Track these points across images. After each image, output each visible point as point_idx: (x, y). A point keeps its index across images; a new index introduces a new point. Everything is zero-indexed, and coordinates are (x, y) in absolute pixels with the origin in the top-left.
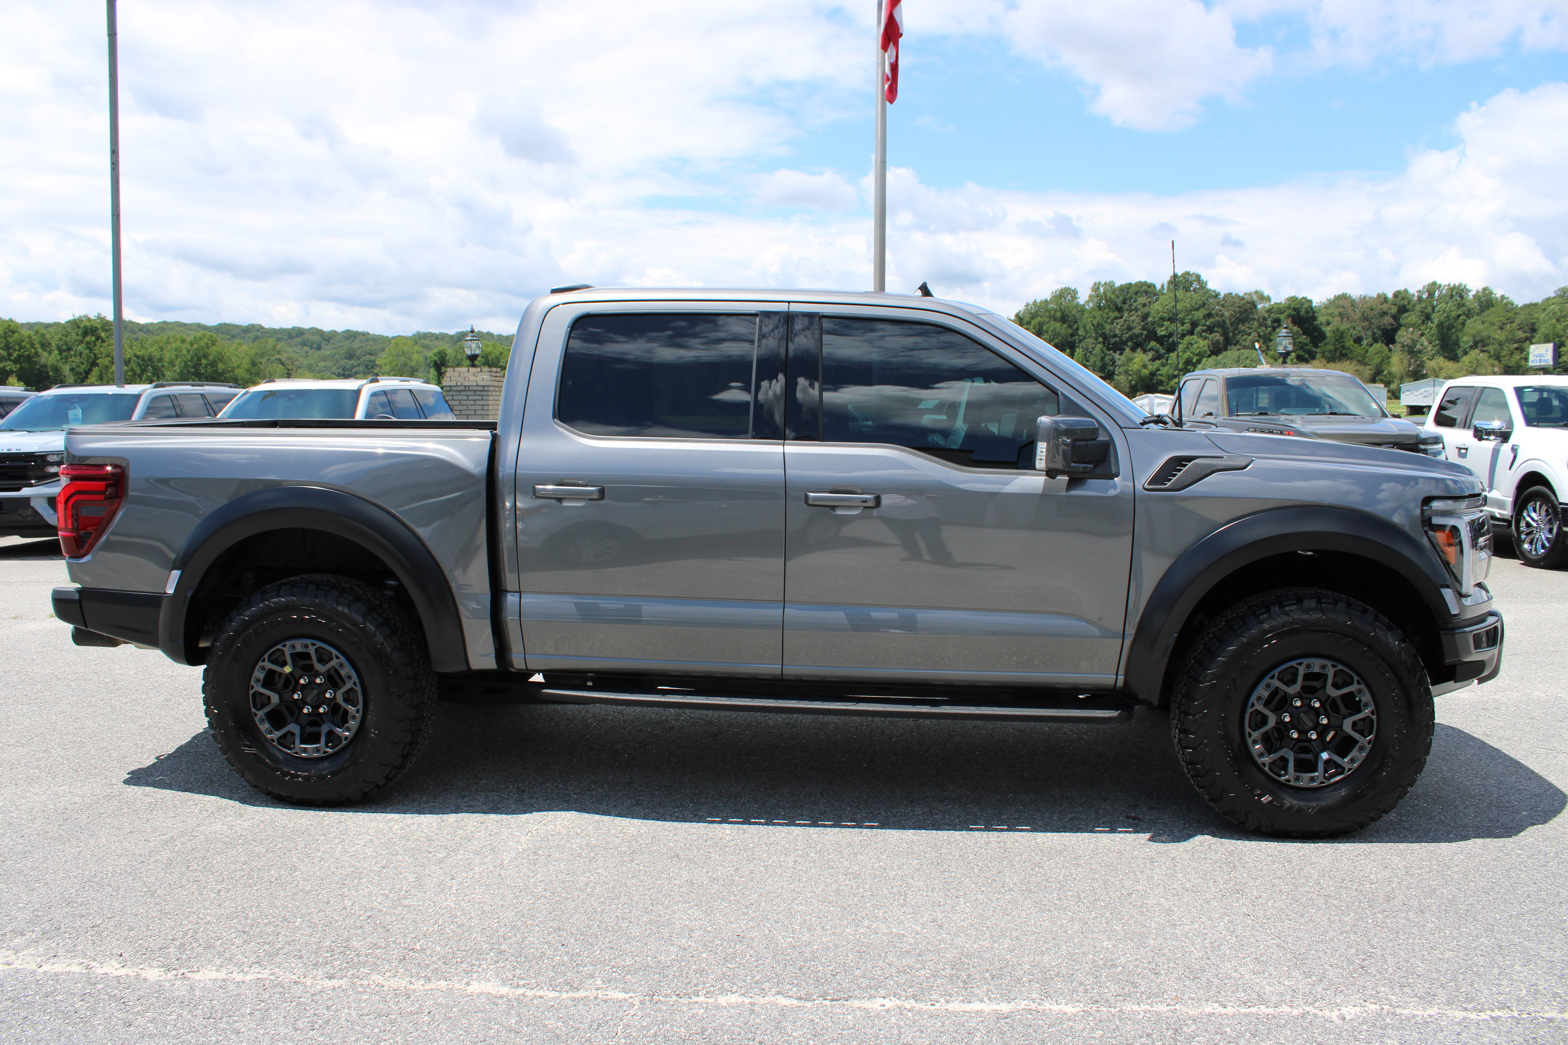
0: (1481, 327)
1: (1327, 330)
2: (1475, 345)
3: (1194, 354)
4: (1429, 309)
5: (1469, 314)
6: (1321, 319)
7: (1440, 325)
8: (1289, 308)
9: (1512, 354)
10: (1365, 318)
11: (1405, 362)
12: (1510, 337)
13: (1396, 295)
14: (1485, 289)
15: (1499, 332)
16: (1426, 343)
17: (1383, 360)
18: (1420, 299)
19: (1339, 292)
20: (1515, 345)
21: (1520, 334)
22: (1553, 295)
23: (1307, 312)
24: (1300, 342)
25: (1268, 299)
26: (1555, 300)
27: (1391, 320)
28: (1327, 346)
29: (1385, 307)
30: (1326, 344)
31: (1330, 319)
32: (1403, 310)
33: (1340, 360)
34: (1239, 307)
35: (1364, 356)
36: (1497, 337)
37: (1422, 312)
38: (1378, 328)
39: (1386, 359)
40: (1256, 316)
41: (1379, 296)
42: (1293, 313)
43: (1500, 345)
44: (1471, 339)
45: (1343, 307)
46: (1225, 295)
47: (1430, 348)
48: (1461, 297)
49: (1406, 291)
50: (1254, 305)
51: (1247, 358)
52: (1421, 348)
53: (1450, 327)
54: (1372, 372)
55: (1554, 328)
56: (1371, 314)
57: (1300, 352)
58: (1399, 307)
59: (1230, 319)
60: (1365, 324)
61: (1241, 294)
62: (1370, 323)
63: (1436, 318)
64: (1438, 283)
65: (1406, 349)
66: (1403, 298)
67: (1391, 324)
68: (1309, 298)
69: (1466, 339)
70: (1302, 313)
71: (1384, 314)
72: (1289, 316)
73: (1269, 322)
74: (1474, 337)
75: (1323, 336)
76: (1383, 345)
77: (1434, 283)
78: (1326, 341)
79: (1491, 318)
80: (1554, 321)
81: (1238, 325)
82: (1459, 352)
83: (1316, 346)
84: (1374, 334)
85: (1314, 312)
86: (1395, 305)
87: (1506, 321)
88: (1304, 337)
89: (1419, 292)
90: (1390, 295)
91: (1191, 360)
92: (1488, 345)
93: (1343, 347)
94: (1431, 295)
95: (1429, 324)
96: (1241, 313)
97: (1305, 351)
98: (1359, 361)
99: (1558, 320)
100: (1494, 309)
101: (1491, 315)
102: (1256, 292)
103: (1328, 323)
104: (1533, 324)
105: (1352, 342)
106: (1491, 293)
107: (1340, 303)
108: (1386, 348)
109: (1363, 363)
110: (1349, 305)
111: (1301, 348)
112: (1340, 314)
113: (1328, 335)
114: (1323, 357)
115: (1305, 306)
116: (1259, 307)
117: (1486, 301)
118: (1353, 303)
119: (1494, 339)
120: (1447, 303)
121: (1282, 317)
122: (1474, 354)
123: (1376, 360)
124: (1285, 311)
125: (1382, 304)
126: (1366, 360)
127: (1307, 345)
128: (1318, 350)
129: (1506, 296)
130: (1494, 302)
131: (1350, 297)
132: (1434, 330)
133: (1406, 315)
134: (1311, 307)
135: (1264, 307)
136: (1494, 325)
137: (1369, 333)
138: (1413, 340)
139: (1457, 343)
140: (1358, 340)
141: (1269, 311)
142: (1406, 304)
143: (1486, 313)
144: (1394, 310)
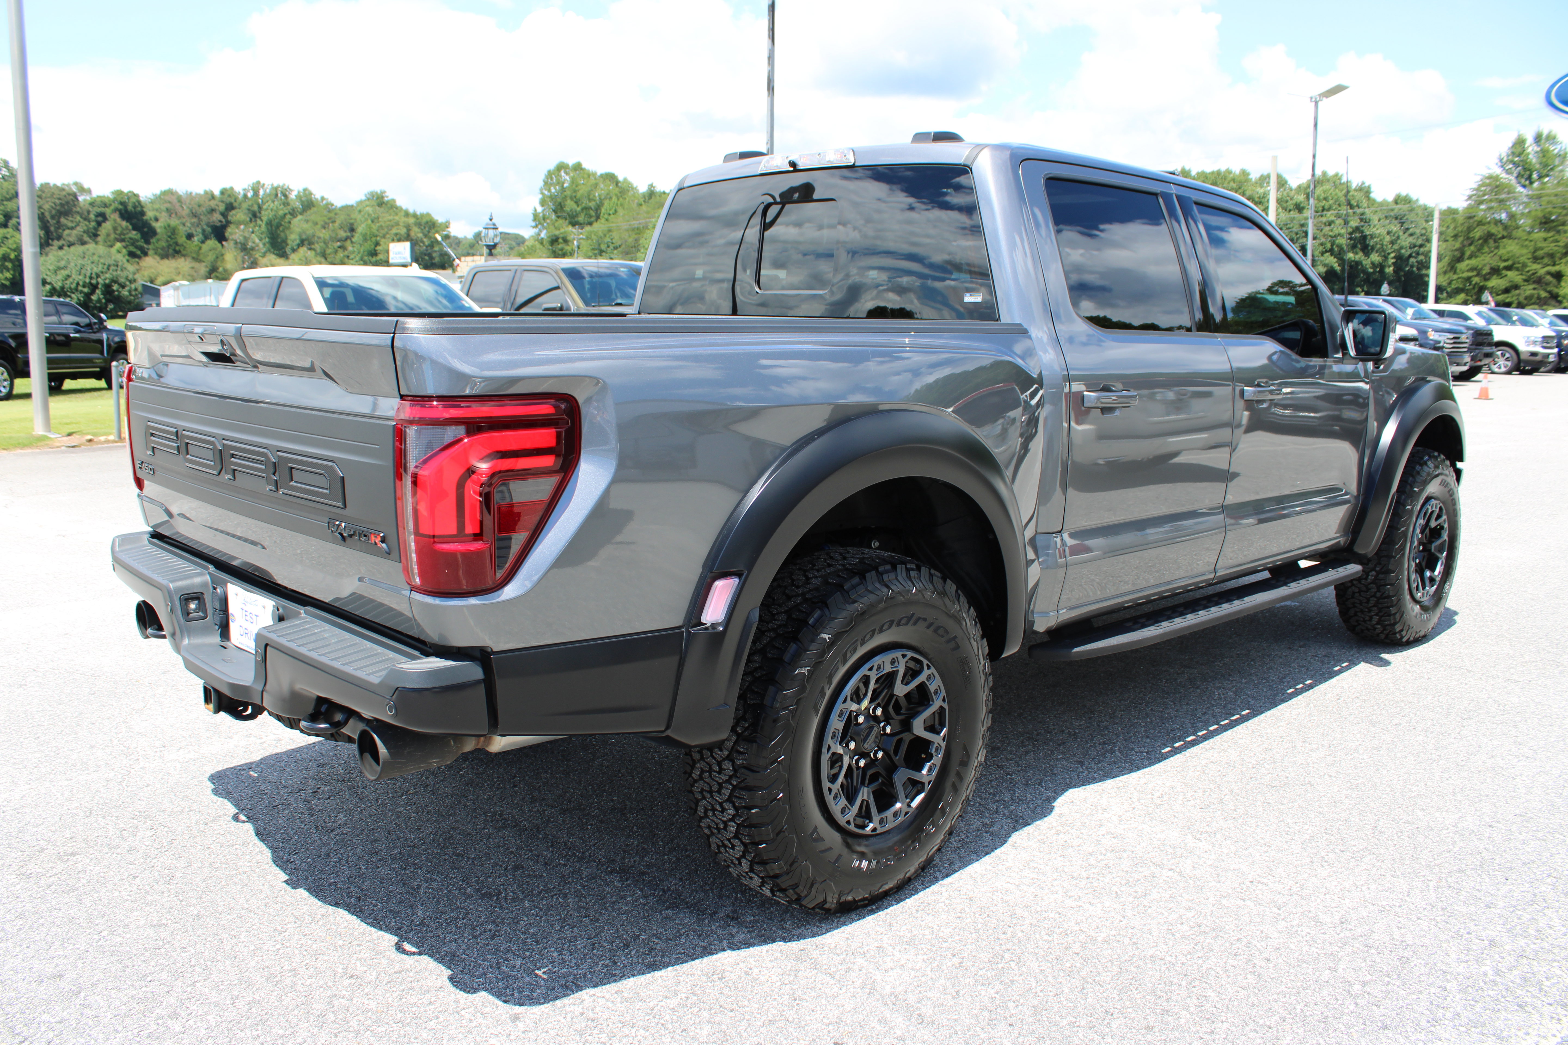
0: (305, 226)
1: (157, 226)
2: (302, 243)
3: (11, 249)
4: (256, 208)
5: (293, 213)
6: (150, 214)
7: (269, 223)
8: (114, 201)
9: (336, 252)
10: (194, 215)
11: (240, 259)
12: (334, 235)
13: (223, 192)
14: (305, 190)
15: (324, 231)
16: (257, 241)
17: (217, 258)
18: (245, 196)
19: (165, 188)
20: (339, 244)
21: (342, 234)
22: (364, 198)
23: (135, 207)
24: (131, 238)
25: (89, 191)
26: (368, 203)
27: (220, 218)
28: (160, 243)
29: (213, 204)
30: (158, 240)
31: (158, 214)
32: (230, 207)
33: (174, 257)
34: (60, 199)
35: (198, 253)
36: (322, 235)
37: (249, 210)
38: (208, 225)
39: (220, 257)
40: (78, 209)
41: (206, 192)
42: (120, 207)
43: (325, 243)
44: (297, 237)
45: (170, 202)
46: (42, 185)
47: (261, 245)
48: (286, 196)
49: (232, 189)
50: (75, 196)
51: (94, 254)
52: (254, 245)
53: (279, 225)
54: (208, 269)
55: (370, 228)
56: (200, 211)
57: (132, 249)
58: (227, 204)
59: (50, 212)
60: (195, 220)
61: (59, 184)
62: (199, 219)
63: (266, 216)
64: (262, 182)
65: (239, 246)
66: (229, 196)
67: (221, 221)
68: (136, 192)
69: (293, 238)
70: (130, 208)
71: (212, 211)
72: (116, 210)
73: (92, 216)
74: (300, 235)
75: (154, 232)
76: (217, 242)
77: (258, 182)
78: (158, 237)
79: (313, 217)
80: (370, 222)
81: (59, 218)
82: (288, 250)
83: (148, 242)
84: (204, 231)
85: (142, 207)
86: (222, 202)
87: (328, 221)
88: (134, 232)
89: (244, 190)
90: (217, 193)
91: (9, 255)
92: (313, 244)
93: (176, 244)
94: (256, 193)
95: (259, 222)
96: (62, 205)
97: (137, 247)
98: (193, 258)
99: (373, 221)
100: (315, 209)
101: (311, 214)
102: (76, 184)
103: (157, 220)
104: (352, 224)
105: (184, 239)
106: (311, 194)
107: (167, 198)
108: (219, 245)
109: (197, 259)
110: (176, 201)
111: (133, 244)
112: (167, 209)
113: (159, 230)
114: (156, 253)
115: (133, 200)
116: (81, 199)
117: (308, 203)
118: (180, 199)
119: (319, 238)
120: (273, 202)
121: (108, 211)
122: (303, 250)
123: (211, 257)
124: (111, 205)
125: (210, 200)
126: (201, 257)
127: (137, 241)
128: (151, 247)
129: (326, 197)
130: (315, 203)
131: (176, 192)
132: (264, 228)
133: (233, 212)
134: (139, 202)
135: (85, 200)
136: (317, 224)
137: (199, 230)
138: (245, 237)
139: (285, 241)
140: (190, 236)
141: (92, 204)
142: (233, 201)
143: (309, 213)
144: (222, 207)
